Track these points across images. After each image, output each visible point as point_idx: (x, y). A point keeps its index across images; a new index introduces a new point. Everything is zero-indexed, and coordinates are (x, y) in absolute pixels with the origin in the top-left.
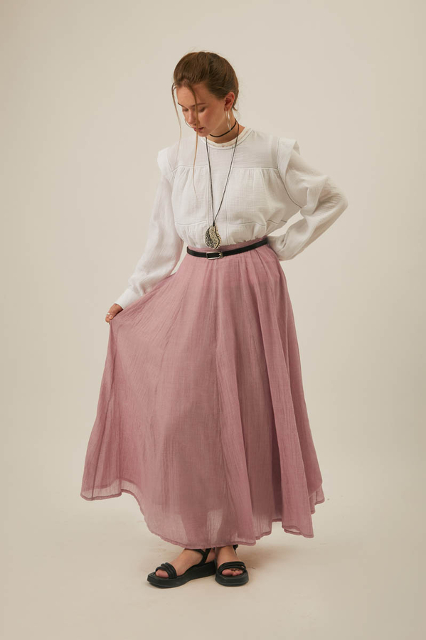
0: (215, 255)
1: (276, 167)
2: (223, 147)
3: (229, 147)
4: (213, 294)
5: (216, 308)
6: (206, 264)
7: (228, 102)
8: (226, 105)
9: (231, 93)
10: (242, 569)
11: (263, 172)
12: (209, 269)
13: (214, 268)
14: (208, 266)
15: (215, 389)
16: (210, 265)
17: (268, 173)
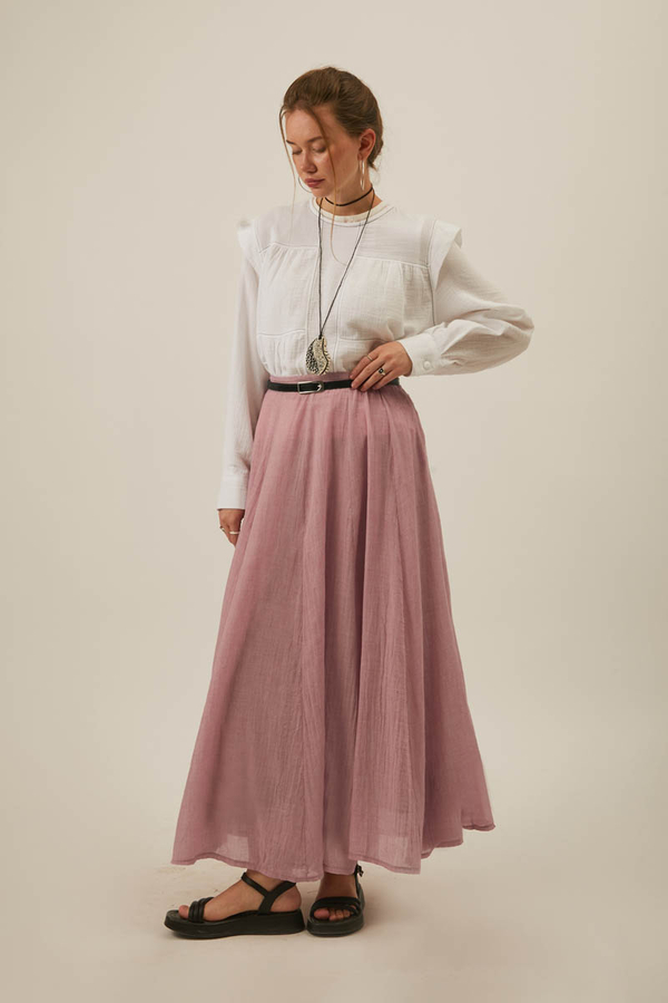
0: (313, 387)
1: (426, 263)
2: (346, 222)
3: (355, 224)
4: (304, 449)
5: (307, 471)
6: (296, 401)
7: (364, 146)
8: (361, 149)
9: (370, 130)
11: (403, 266)
12: (300, 408)
13: (309, 407)
14: (298, 404)
15: (298, 603)
16: (303, 402)
17: (412, 272)
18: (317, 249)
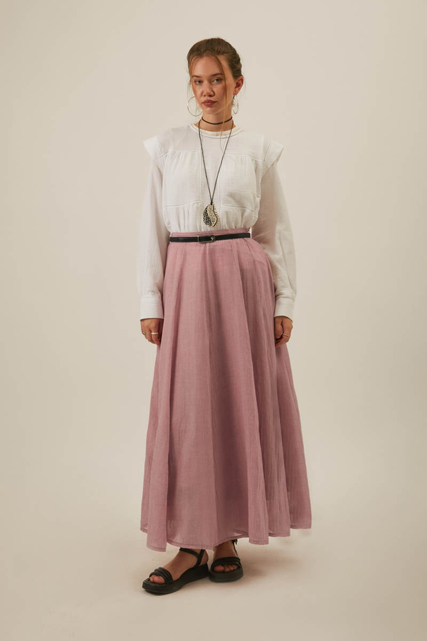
0: (208, 239)
3: (223, 137)
7: (237, 86)
10: (236, 565)
18: (200, 151)
